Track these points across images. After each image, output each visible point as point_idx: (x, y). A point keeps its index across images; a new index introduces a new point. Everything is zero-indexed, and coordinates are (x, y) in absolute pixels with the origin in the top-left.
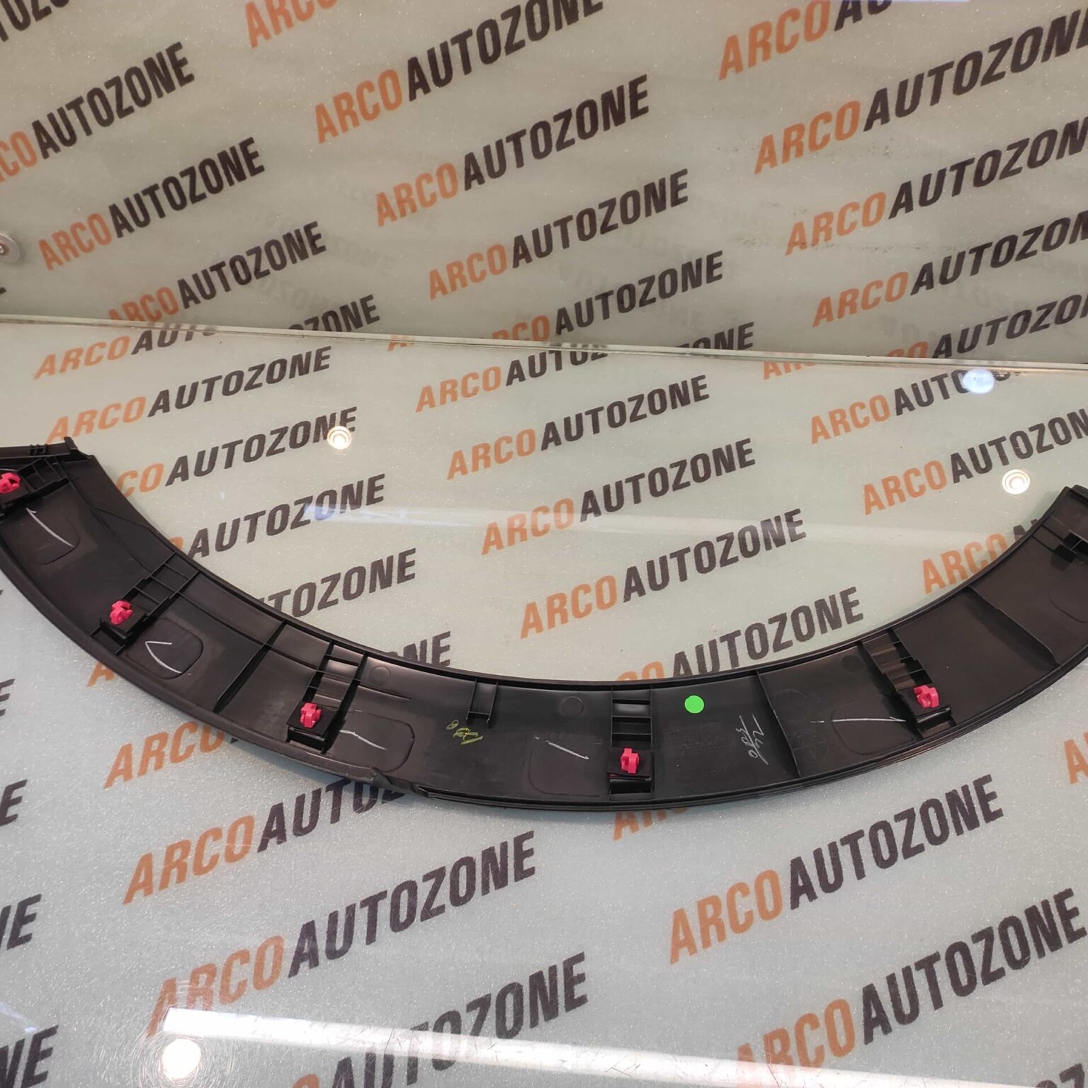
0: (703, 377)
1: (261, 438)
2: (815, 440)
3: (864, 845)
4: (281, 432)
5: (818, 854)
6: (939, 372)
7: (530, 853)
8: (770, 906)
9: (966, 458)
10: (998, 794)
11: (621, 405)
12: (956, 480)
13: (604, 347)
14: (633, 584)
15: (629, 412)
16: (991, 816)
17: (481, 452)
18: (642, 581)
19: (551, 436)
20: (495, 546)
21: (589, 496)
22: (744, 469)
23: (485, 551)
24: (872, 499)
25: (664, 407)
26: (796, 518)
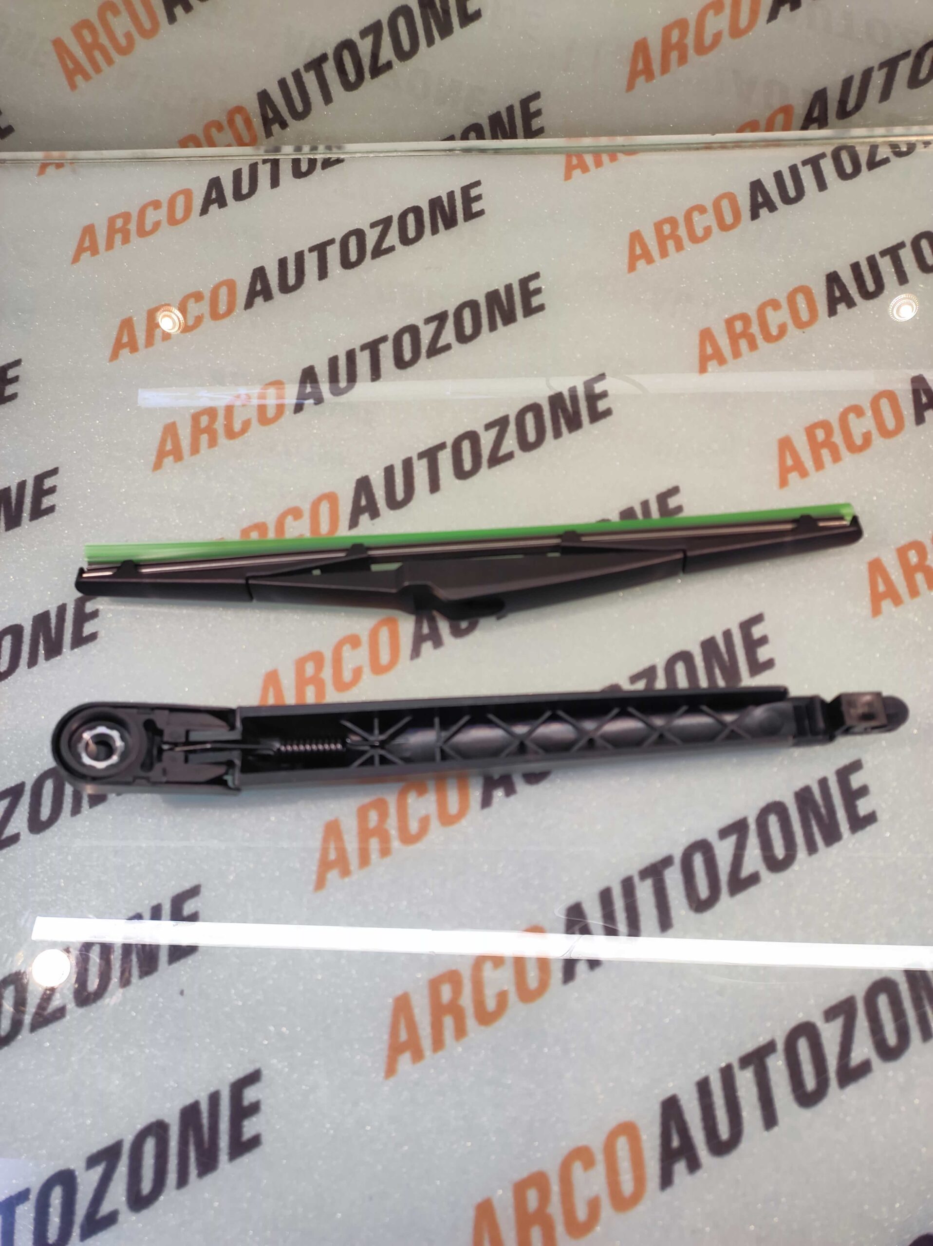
0: (477, 184)
2: (632, 268)
3: (673, 878)
5: (605, 896)
6: (812, 152)
8: (533, 982)
9: (847, 278)
10: (872, 789)
11: (359, 234)
12: (832, 312)
13: (339, 148)
14: (363, 502)
15: (370, 245)
16: (859, 823)
18: (377, 496)
19: (259, 287)
20: (171, 458)
21: (308, 373)
22: (529, 319)
23: (156, 466)
24: (709, 350)
25: (420, 234)
26: (598, 388)
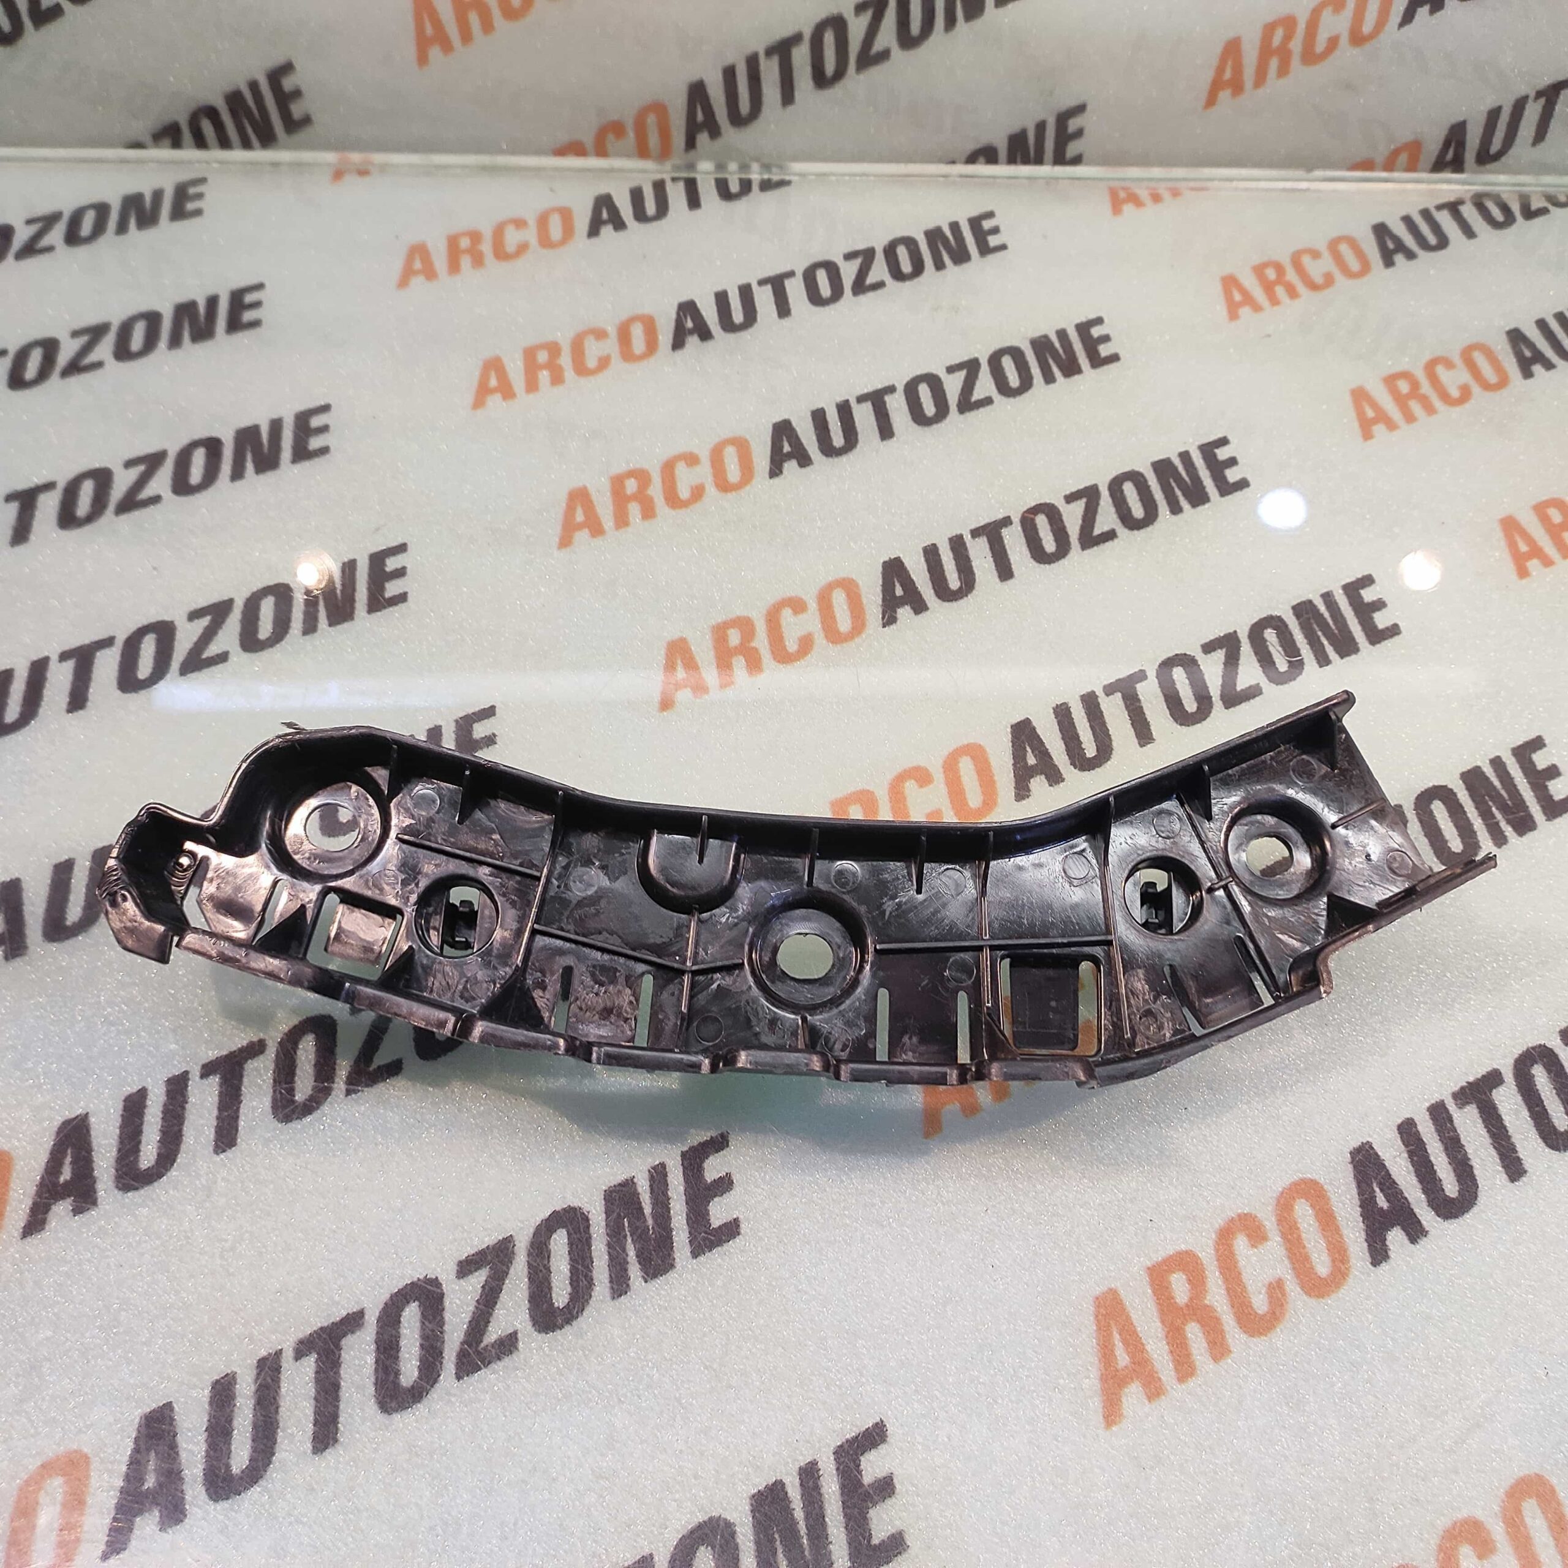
0: (990, 215)
1: (50, 347)
2: (1233, 315)
4: (97, 332)
5: (1407, 1131)
7: (725, 1184)
8: (1322, 1266)
9: (1534, 336)
11: (830, 267)
13: (781, 167)
14: (899, 591)
15: (848, 280)
17: (542, 357)
18: (917, 584)
19: (689, 325)
20: (586, 531)
21: (783, 430)
22: (1101, 370)
23: (565, 541)
24: (1370, 413)
25: (918, 268)
26: (1222, 454)
